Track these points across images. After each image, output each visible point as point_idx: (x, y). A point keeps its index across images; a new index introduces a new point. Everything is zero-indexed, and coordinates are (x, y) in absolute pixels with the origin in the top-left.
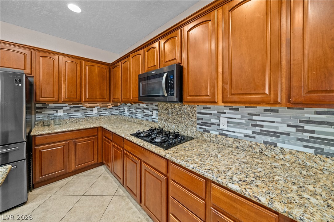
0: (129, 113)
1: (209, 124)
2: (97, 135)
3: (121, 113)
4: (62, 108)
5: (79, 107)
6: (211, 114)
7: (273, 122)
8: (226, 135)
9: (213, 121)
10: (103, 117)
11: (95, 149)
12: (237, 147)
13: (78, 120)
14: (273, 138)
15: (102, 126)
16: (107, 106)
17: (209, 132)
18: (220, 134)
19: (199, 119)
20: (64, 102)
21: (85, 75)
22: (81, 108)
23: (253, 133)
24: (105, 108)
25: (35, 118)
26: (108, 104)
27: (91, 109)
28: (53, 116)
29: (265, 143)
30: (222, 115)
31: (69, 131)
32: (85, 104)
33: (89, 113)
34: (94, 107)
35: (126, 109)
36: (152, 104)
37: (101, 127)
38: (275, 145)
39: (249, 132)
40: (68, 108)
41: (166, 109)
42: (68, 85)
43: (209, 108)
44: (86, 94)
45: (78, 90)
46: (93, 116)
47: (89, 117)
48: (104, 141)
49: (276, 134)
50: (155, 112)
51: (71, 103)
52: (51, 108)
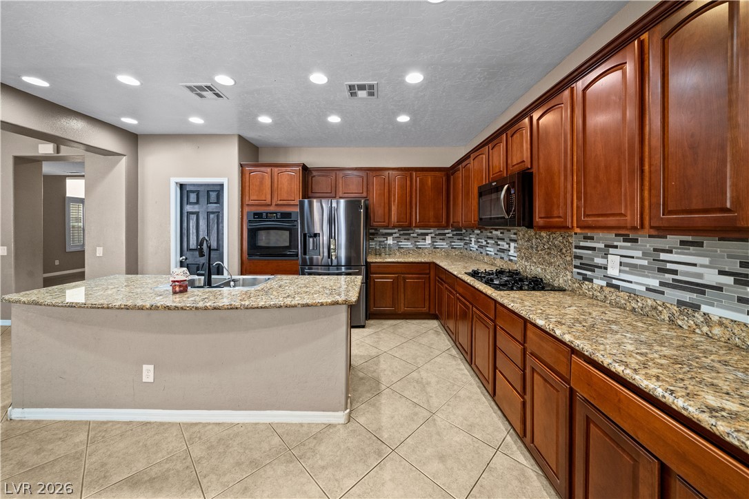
0: (476, 247)
1: (592, 267)
2: (429, 274)
3: (466, 246)
4: (391, 234)
5: (409, 234)
6: (593, 249)
7: (695, 265)
8: (617, 287)
9: (598, 261)
10: (438, 250)
11: (427, 293)
12: (633, 310)
13: (408, 251)
14: (694, 296)
15: (434, 261)
16: (445, 234)
17: (591, 280)
18: (609, 285)
19: (577, 257)
20: (394, 227)
21: (416, 190)
22: (412, 235)
23: (662, 284)
24: (442, 237)
25: (369, 245)
26: (446, 231)
27: (423, 237)
28: (383, 243)
29: (680, 303)
30: (611, 250)
31: (398, 263)
32: (416, 231)
33: (420, 244)
34: (427, 234)
35: (473, 240)
36: (509, 231)
37: (434, 263)
38: (696, 307)
39: (654, 283)
40: (398, 235)
41: (529, 240)
42: (398, 206)
43: (592, 238)
44: (416, 216)
45: (408, 211)
46: (426, 248)
47: (420, 248)
48: (437, 283)
49: (700, 289)
50: (512, 245)
51: (401, 229)
52: (383, 235)
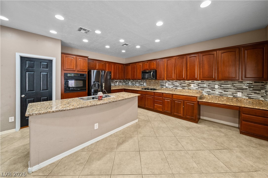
0: (131, 84)
1: (163, 85)
3: (126, 84)
5: (113, 82)
6: (164, 83)
7: (177, 84)
8: (167, 88)
9: (164, 84)
12: (170, 90)
15: (124, 88)
16: (121, 81)
17: (163, 87)
18: (166, 88)
19: (160, 84)
21: (117, 69)
24: (120, 82)
26: (122, 81)
27: (116, 82)
29: (175, 88)
30: (166, 83)
34: (117, 81)
36: (144, 80)
38: (177, 88)
39: (172, 86)
41: (150, 82)
43: (163, 81)
46: (117, 85)
49: (177, 86)
50: (145, 83)
